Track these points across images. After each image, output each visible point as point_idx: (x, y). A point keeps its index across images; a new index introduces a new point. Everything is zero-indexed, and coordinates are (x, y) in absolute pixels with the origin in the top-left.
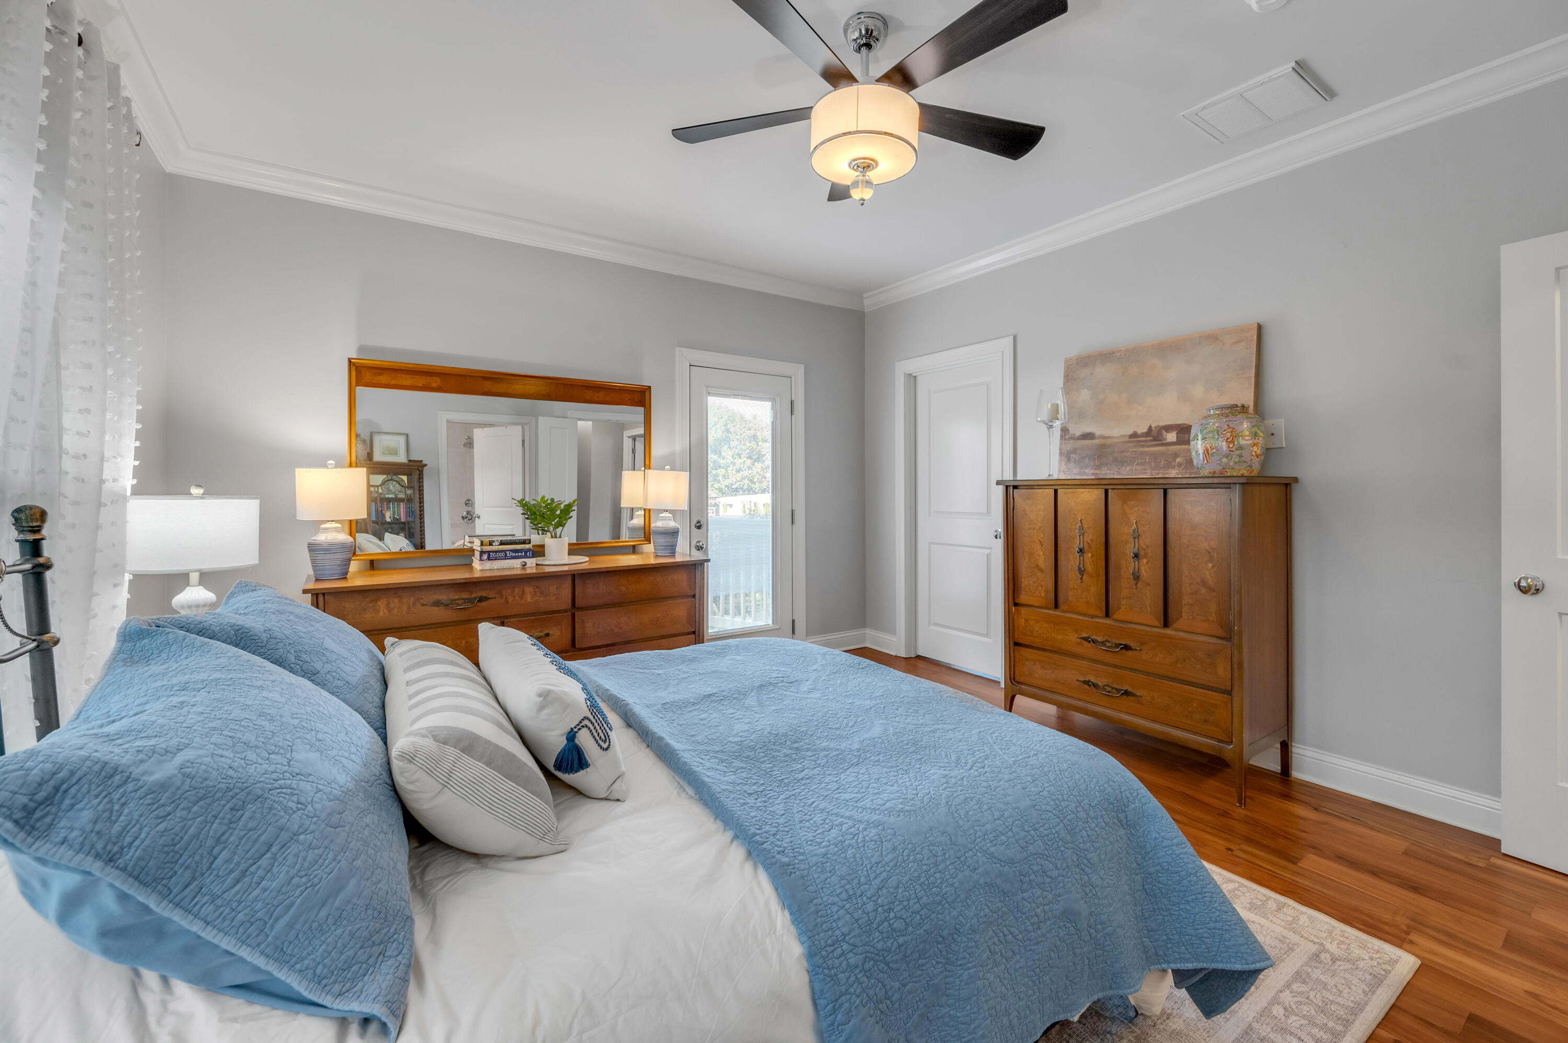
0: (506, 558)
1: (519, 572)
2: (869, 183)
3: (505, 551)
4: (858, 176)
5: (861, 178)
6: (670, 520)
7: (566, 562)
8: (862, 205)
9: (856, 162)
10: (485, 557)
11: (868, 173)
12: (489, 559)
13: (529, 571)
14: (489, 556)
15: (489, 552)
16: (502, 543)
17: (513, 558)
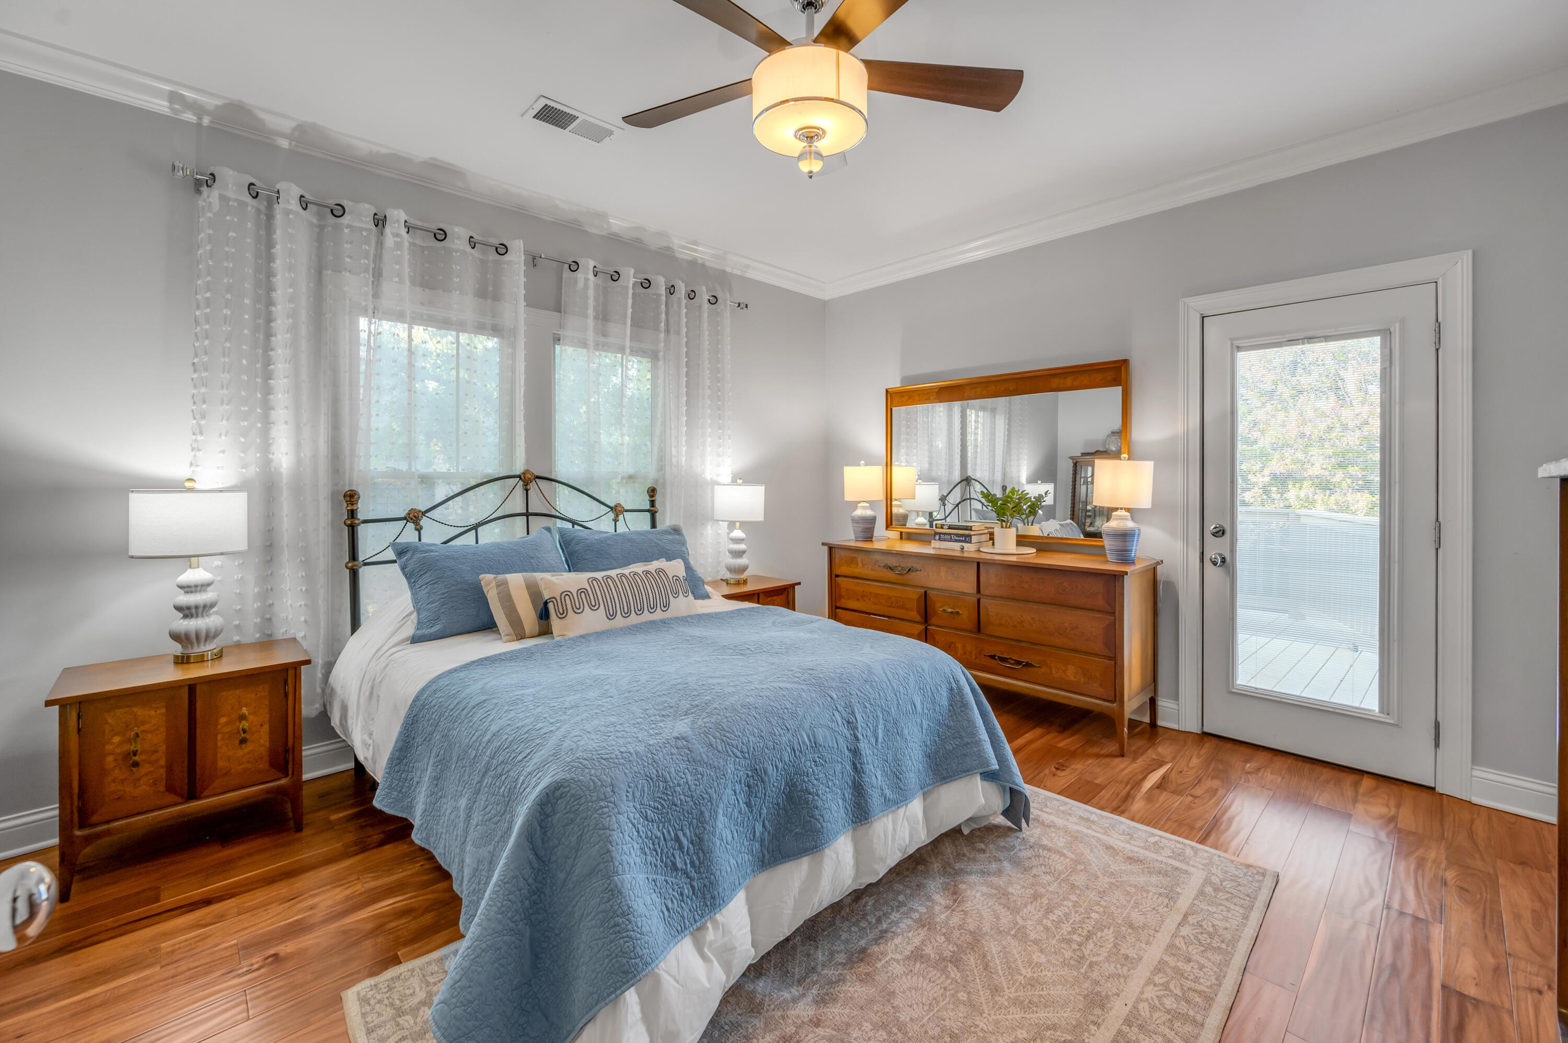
0: (951, 540)
1: (958, 554)
2: (819, 155)
3: (950, 534)
4: (805, 147)
5: (808, 148)
6: (1126, 519)
7: (1015, 552)
8: (811, 177)
9: (801, 132)
10: (937, 537)
11: (815, 144)
12: (940, 539)
13: (966, 555)
14: (940, 537)
15: (940, 534)
16: (949, 528)
17: (956, 541)
